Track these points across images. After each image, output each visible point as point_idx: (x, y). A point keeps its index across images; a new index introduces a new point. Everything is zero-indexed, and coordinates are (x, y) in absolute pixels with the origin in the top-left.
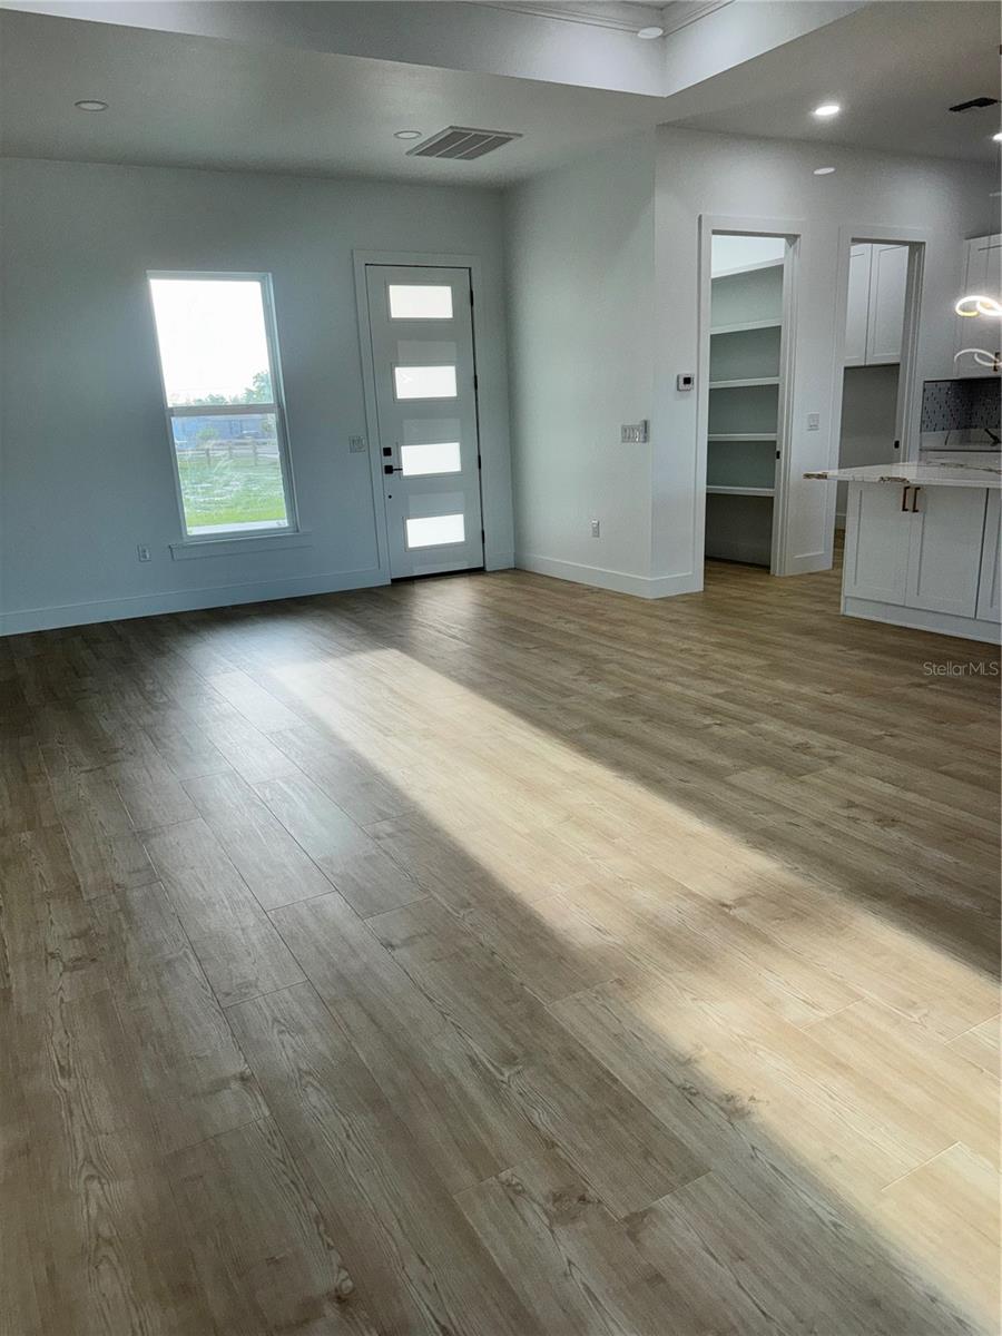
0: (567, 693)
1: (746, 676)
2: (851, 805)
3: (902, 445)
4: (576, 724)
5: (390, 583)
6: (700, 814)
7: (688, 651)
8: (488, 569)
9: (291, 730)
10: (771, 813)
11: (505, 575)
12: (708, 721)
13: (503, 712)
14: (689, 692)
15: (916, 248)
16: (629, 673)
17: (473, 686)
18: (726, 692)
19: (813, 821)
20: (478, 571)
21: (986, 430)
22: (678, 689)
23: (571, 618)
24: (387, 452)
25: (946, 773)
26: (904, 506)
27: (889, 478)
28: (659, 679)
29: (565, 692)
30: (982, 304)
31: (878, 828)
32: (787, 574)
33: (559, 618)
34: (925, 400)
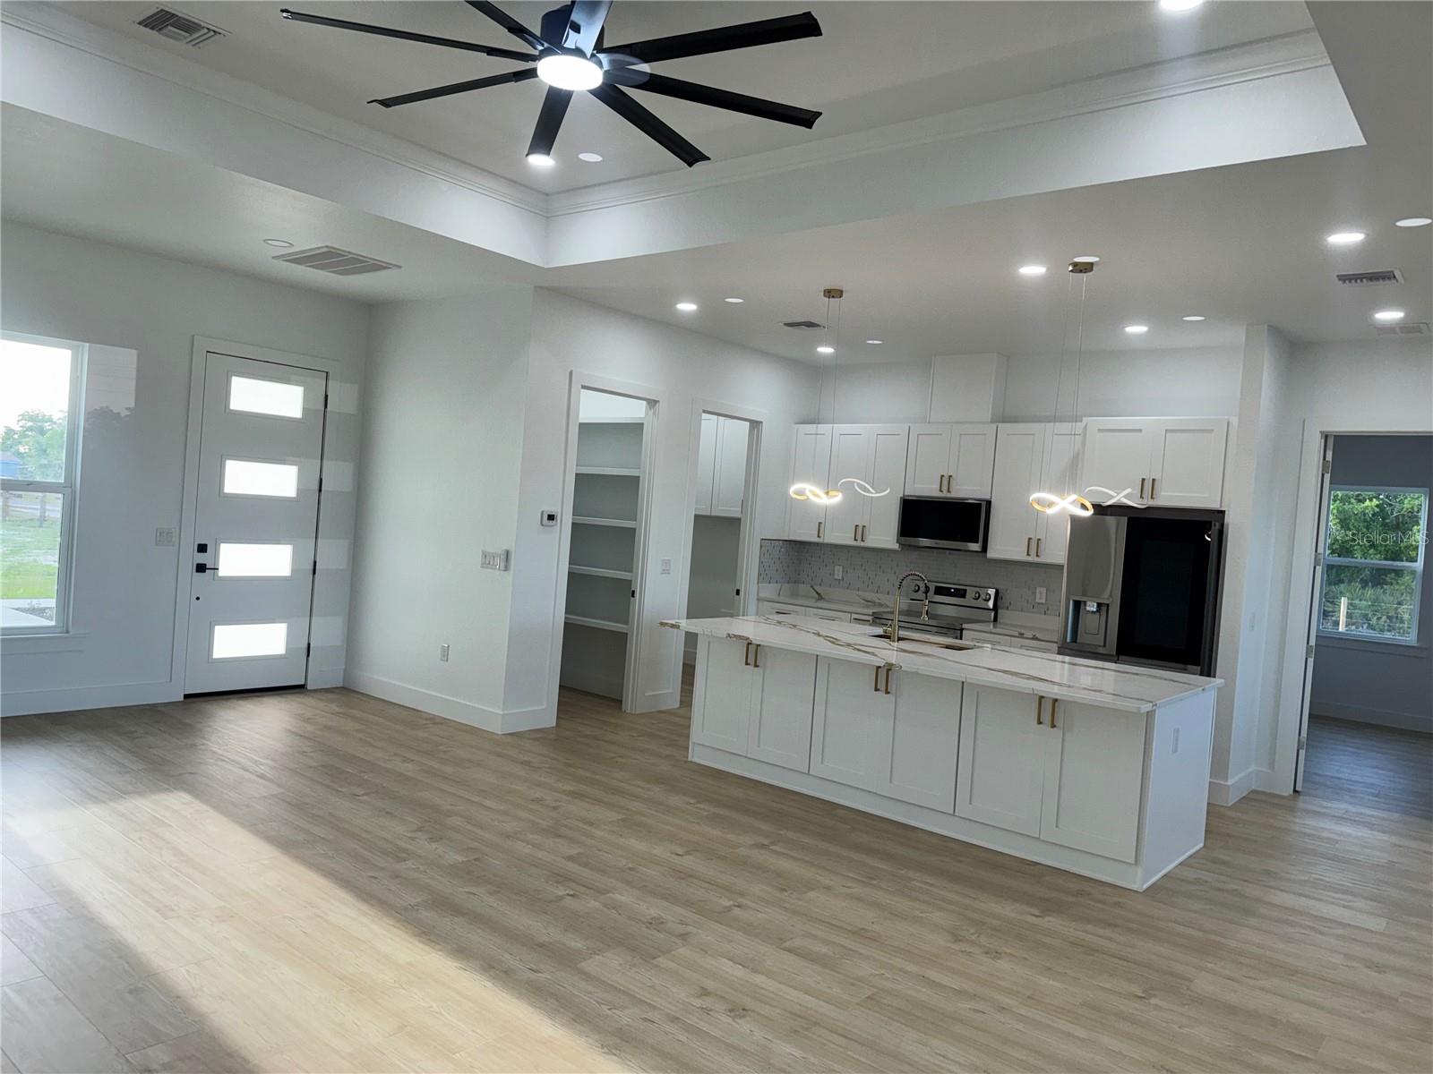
0: (404, 855)
1: (599, 833)
2: (704, 993)
3: (742, 593)
4: (412, 898)
5: (182, 699)
6: (552, 1013)
7: (538, 801)
8: (309, 687)
9: (31, 911)
10: (626, 1008)
11: (331, 696)
12: (561, 891)
13: (323, 882)
14: (540, 854)
15: (755, 425)
16: (475, 829)
17: (285, 845)
18: (579, 854)
19: (668, 1015)
20: (299, 688)
21: (812, 587)
22: (528, 849)
23: (409, 755)
24: (202, 548)
25: (789, 950)
26: (746, 661)
27: (735, 636)
28: (508, 837)
29: (399, 854)
30: (810, 491)
31: (730, 1020)
32: (637, 712)
33: (395, 754)
34: (762, 555)
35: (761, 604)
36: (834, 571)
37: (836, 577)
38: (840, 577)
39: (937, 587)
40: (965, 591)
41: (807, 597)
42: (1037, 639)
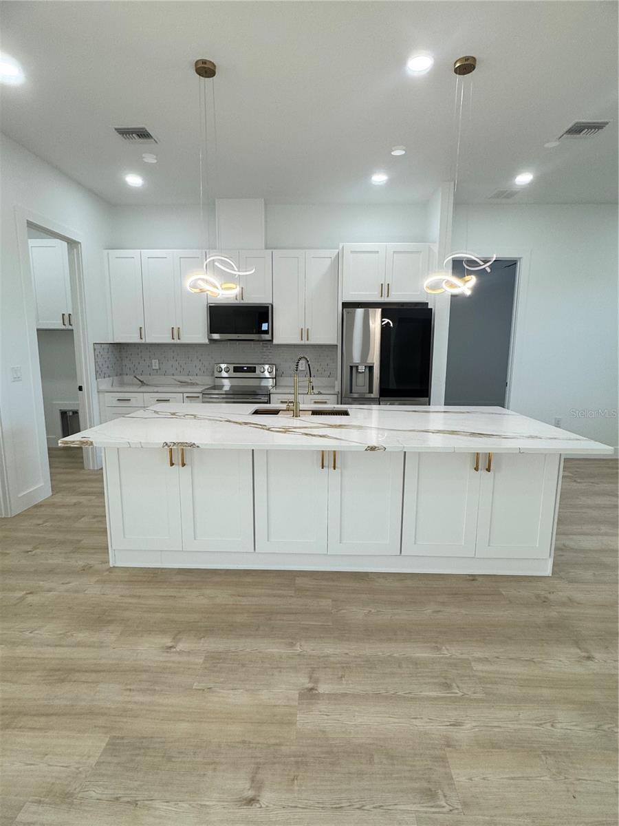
3: (84, 388)
15: (74, 245)
21: (135, 377)
26: (171, 462)
32: (14, 515)
34: (96, 356)
35: (101, 395)
36: (151, 363)
37: (154, 368)
38: (157, 368)
39: (234, 367)
40: (255, 367)
41: (133, 385)
42: (321, 394)
